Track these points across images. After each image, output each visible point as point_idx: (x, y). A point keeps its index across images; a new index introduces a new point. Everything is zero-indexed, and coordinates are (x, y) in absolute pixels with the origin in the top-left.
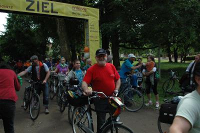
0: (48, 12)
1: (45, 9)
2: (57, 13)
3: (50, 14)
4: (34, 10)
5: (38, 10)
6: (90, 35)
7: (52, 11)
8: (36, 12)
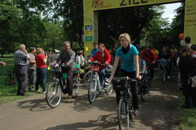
0: (138, 3)
1: (135, 2)
2: (147, 2)
3: (141, 4)
4: (126, 5)
5: (130, 4)
6: (185, 19)
7: (142, 2)
8: (128, 6)
